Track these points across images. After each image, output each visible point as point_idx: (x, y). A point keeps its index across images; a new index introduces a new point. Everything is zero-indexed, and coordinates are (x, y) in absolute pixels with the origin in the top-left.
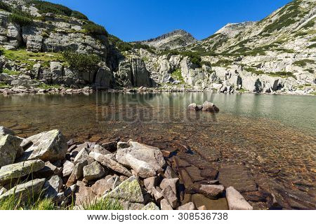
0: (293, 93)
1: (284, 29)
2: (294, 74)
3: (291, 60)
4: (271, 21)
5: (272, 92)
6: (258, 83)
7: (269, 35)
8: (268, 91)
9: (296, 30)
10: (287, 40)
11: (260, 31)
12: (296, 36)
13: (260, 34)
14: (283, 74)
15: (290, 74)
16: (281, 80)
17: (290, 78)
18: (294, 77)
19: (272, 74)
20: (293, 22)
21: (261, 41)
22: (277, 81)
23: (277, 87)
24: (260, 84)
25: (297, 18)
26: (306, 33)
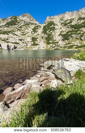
0: (20, 50)
1: (14, 26)
2: (19, 43)
3: (17, 38)
4: (8, 21)
5: (14, 50)
6: (8, 46)
7: (9, 27)
8: (13, 49)
9: (17, 28)
10: (15, 31)
11: (5, 24)
12: (18, 30)
14: (16, 43)
15: (18, 43)
16: (16, 45)
17: (19, 45)
18: (19, 44)
19: (12, 43)
21: (6, 29)
22: (14, 46)
23: (15, 48)
24: (9, 47)
25: (17, 23)
26: (20, 30)
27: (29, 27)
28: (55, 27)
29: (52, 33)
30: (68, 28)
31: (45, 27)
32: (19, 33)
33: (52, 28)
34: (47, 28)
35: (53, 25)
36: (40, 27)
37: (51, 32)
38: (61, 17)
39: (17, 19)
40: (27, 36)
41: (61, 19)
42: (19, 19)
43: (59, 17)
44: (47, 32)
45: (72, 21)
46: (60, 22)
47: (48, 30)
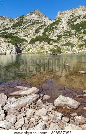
1: (19, 27)
4: (15, 22)
7: (14, 28)
9: (22, 29)
10: (20, 32)
11: (11, 25)
12: (22, 31)
13: (11, 27)
20: (21, 25)
21: (12, 30)
25: (22, 24)
26: (24, 31)
27: (34, 27)
30: (70, 27)
31: (48, 26)
32: (23, 34)
33: (54, 28)
34: (49, 28)
35: (56, 25)
36: (44, 27)
38: (73, 12)
39: (24, 19)
40: (28, 37)
42: (26, 19)
43: (71, 11)
44: (47, 33)
45: (77, 19)
46: (68, 19)
47: (49, 30)
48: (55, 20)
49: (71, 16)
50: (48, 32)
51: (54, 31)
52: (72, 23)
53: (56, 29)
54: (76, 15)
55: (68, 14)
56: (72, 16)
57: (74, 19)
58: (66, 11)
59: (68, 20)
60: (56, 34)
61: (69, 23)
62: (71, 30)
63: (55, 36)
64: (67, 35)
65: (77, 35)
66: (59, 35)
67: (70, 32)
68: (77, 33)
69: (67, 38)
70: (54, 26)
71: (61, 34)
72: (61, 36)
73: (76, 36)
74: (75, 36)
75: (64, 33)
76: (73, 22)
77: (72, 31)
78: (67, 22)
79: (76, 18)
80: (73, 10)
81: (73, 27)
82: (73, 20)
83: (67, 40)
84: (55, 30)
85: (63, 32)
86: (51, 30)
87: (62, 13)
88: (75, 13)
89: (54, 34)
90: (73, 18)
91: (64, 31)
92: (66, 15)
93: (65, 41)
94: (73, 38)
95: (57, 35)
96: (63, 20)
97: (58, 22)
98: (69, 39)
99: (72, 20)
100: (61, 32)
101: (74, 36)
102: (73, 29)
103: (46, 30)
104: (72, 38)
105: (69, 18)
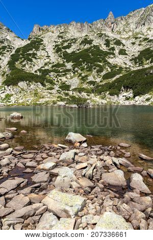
28: (36, 54)
29: (24, 66)
30: (61, 56)
31: (18, 50)
33: (30, 54)
34: (21, 54)
35: (34, 49)
36: (8, 51)
37: (23, 64)
38: (62, 31)
41: (61, 35)
43: (59, 29)
44: (17, 63)
45: (71, 44)
46: (56, 42)
47: (21, 58)
48: (29, 39)
49: (59, 37)
50: (19, 62)
51: (31, 61)
52: (63, 50)
53: (36, 58)
54: (69, 36)
55: (53, 32)
56: (62, 37)
57: (66, 44)
58: (49, 26)
59: (54, 44)
60: (36, 68)
61: (58, 49)
62: (64, 62)
63: (36, 72)
64: (59, 72)
65: (77, 71)
66: (43, 69)
67: (63, 65)
68: (76, 69)
69: (61, 76)
70: (31, 52)
71: (46, 68)
72: (47, 72)
73: (76, 73)
74: (74, 73)
75: (53, 67)
76: (65, 48)
77: (66, 64)
78: (54, 47)
79: (69, 42)
80: (62, 28)
81: (68, 57)
82: (64, 45)
83: (61, 80)
84: (34, 60)
85: (50, 65)
86: (25, 59)
87: (42, 29)
88: (65, 32)
89: (33, 66)
90: (64, 41)
91: (50, 63)
92: (50, 33)
93: (58, 81)
94: (72, 78)
95: (40, 70)
96: (45, 41)
97: (37, 44)
98: (64, 79)
99: (62, 44)
100: (46, 64)
101: (72, 75)
102: (68, 62)
103: (14, 58)
104: (68, 76)
105: (56, 40)
